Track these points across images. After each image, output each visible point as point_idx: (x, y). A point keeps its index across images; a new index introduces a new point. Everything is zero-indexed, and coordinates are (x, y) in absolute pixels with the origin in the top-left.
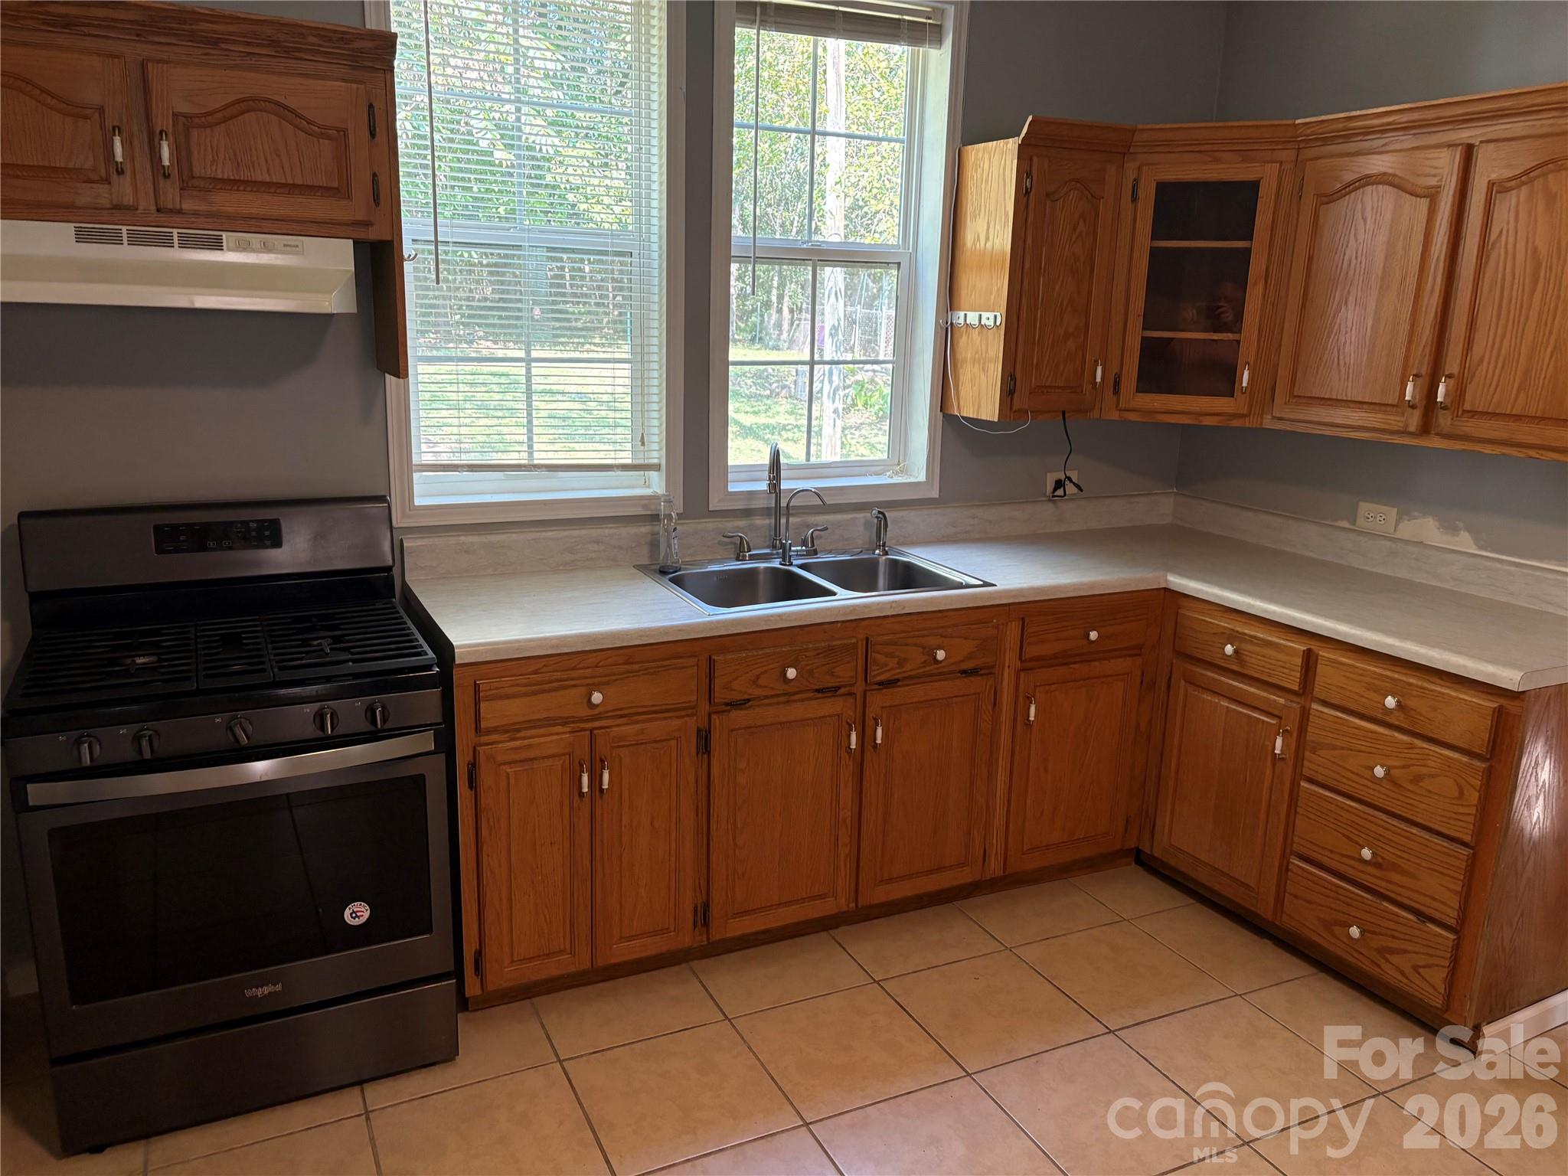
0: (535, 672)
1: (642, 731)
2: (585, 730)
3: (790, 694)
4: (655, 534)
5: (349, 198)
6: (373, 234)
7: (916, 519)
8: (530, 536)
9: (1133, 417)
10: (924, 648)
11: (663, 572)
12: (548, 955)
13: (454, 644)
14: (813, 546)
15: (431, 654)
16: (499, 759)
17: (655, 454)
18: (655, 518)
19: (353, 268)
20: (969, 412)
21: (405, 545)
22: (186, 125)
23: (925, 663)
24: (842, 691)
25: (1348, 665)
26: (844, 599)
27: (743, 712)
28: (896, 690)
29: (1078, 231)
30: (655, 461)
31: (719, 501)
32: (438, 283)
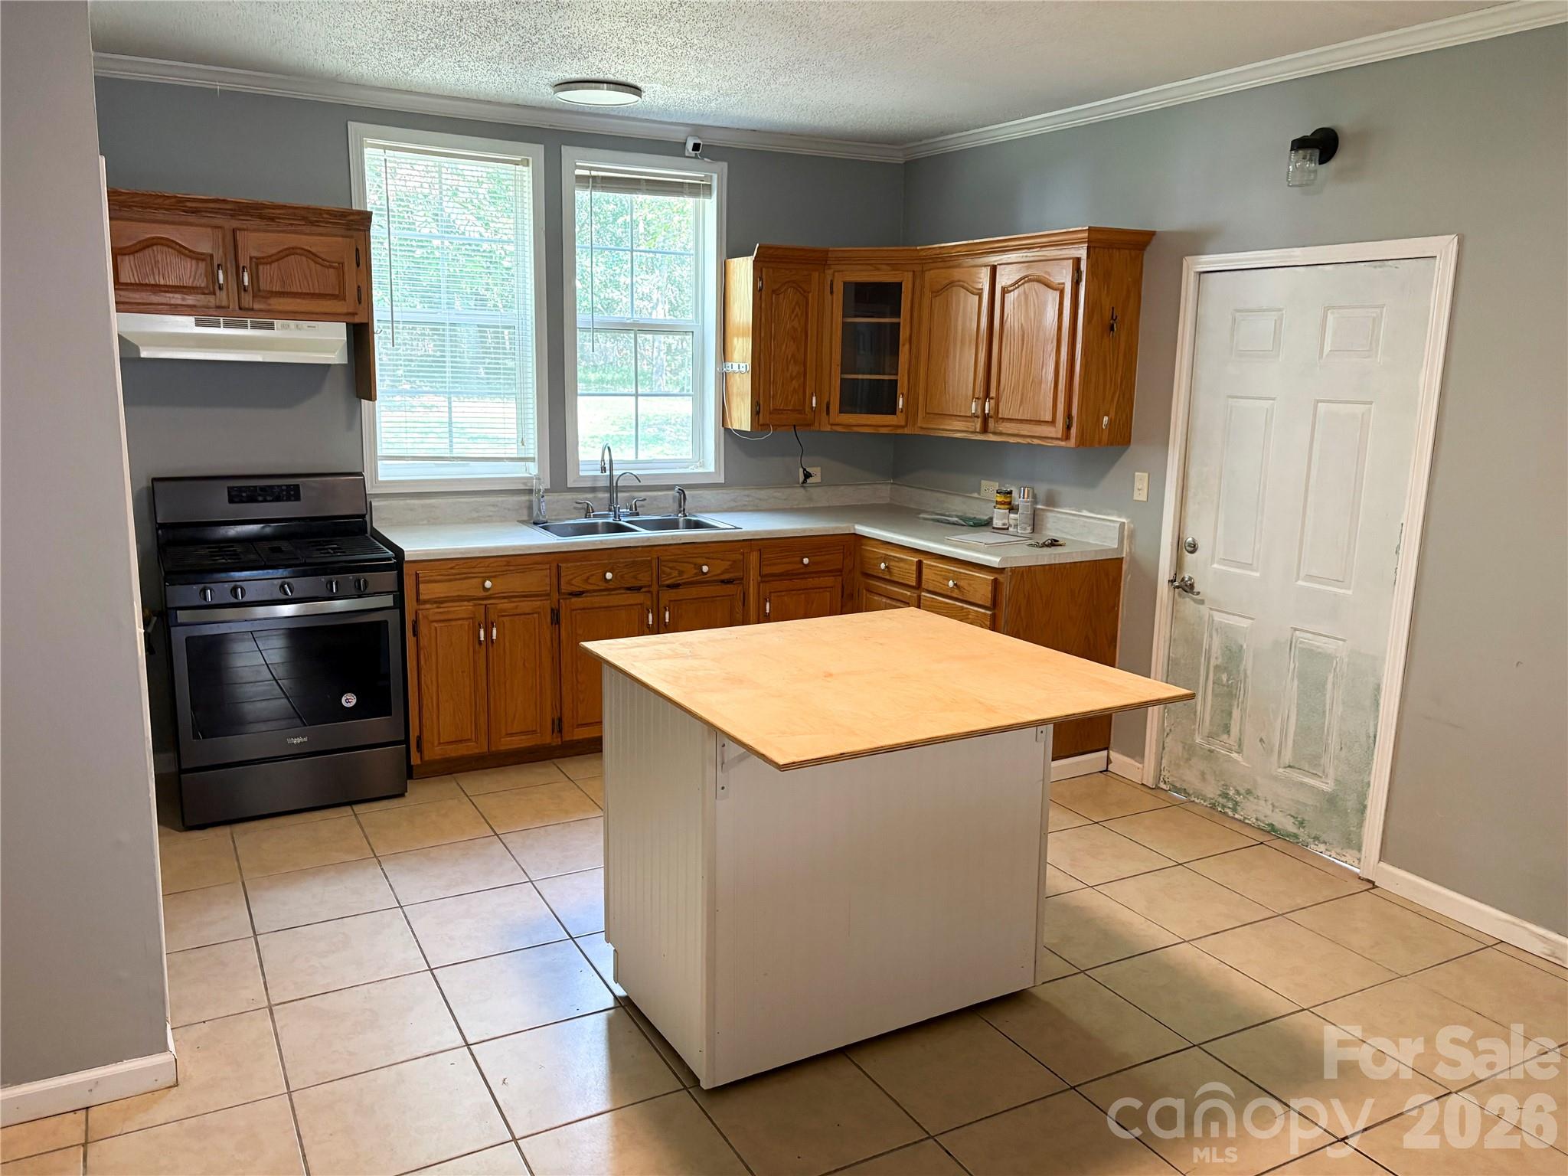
0: (452, 568)
1: (517, 607)
2: (481, 605)
3: (609, 589)
4: (531, 502)
5: (344, 300)
6: (357, 320)
7: (708, 495)
8: (450, 501)
9: (839, 429)
10: (695, 564)
11: (535, 523)
12: (461, 741)
13: (404, 549)
14: (636, 510)
15: (391, 553)
16: (431, 618)
17: (532, 451)
18: (530, 491)
19: (346, 339)
20: (736, 426)
21: (373, 504)
22: (257, 262)
23: (696, 575)
24: (643, 590)
25: (935, 566)
26: (643, 534)
27: (580, 599)
28: (678, 590)
29: (795, 313)
30: (532, 456)
31: (574, 481)
32: (393, 346)
